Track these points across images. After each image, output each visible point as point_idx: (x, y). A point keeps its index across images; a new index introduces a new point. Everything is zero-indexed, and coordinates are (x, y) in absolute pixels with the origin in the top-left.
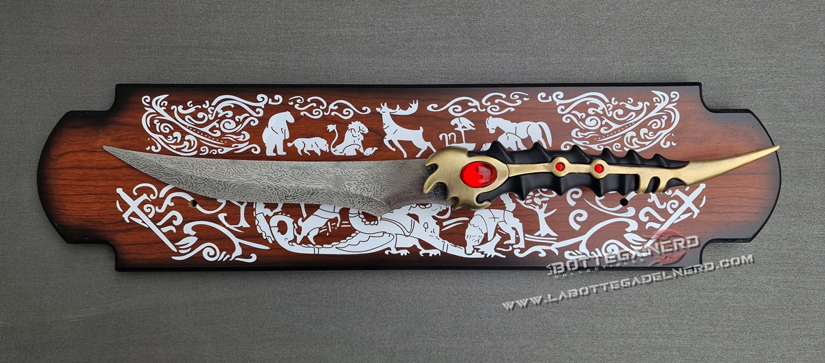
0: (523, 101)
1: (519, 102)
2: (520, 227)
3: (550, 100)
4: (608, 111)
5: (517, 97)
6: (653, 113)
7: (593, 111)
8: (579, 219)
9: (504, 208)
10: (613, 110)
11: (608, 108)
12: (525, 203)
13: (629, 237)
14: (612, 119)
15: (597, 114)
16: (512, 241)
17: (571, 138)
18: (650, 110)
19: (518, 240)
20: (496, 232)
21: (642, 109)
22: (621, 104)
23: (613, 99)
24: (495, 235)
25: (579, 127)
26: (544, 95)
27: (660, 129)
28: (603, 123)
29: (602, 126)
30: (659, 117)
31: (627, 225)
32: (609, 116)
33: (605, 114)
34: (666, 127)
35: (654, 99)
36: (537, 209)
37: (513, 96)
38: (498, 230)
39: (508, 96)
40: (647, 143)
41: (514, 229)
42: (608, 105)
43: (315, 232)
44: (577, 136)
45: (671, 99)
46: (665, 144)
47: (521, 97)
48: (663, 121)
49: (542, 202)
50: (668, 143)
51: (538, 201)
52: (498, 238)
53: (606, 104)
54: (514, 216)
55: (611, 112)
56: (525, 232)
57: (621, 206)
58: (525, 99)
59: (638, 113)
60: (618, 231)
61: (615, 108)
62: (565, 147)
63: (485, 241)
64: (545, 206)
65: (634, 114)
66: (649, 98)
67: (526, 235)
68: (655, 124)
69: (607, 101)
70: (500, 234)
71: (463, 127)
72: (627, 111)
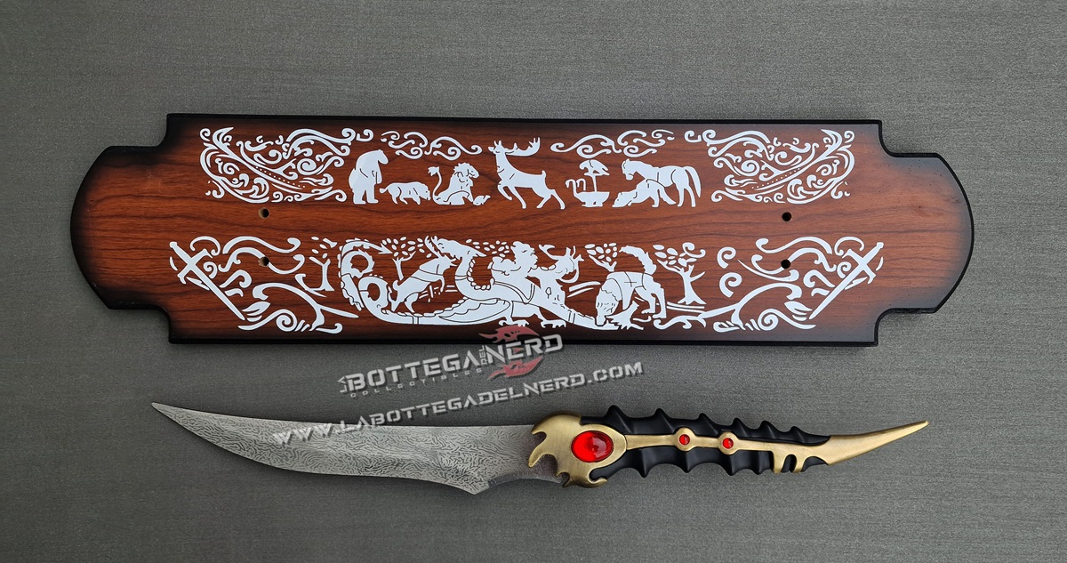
0: (667, 140)
1: (663, 142)
2: (661, 293)
3: (699, 140)
4: (769, 154)
5: (660, 135)
6: (823, 157)
7: (751, 154)
8: (731, 284)
9: (642, 271)
10: (775, 153)
11: (768, 150)
12: (668, 265)
13: (790, 306)
14: (773, 163)
15: (755, 158)
16: (652, 310)
17: (723, 187)
18: (819, 153)
19: (658, 309)
20: (633, 299)
21: (810, 152)
22: (784, 145)
23: (776, 139)
24: (631, 303)
25: (733, 173)
26: (692, 133)
27: (831, 176)
28: (763, 168)
29: (761, 172)
30: (830, 162)
31: (790, 291)
32: (770, 159)
33: (765, 158)
34: (838, 174)
35: (825, 139)
36: (681, 272)
37: (655, 135)
38: (635, 296)
39: (649, 135)
40: (815, 193)
41: (654, 295)
42: (769, 147)
43: (414, 298)
44: (731, 183)
45: (844, 140)
46: (836, 194)
47: (665, 136)
48: (835, 166)
49: (688, 263)
50: (840, 194)
51: (683, 262)
52: (635, 306)
53: (766, 145)
54: (655, 280)
55: (772, 156)
56: (667, 299)
57: (782, 269)
58: (669, 138)
59: (805, 156)
60: (777, 299)
61: (777, 150)
62: (717, 197)
63: (619, 309)
64: (691, 268)
65: (800, 158)
66: (818, 138)
67: (668, 303)
68: (825, 170)
69: (768, 141)
70: (637, 301)
71: (595, 172)
72: (791, 154)
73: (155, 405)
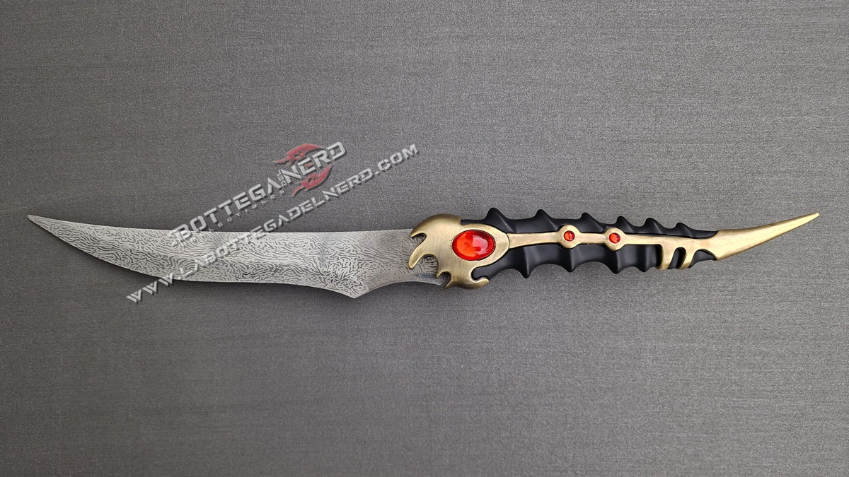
73: (31, 217)
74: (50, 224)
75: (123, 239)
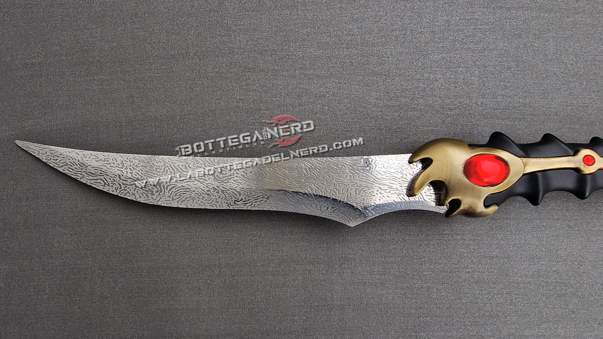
73: (19, 143)
74: (38, 149)
75: (112, 165)
